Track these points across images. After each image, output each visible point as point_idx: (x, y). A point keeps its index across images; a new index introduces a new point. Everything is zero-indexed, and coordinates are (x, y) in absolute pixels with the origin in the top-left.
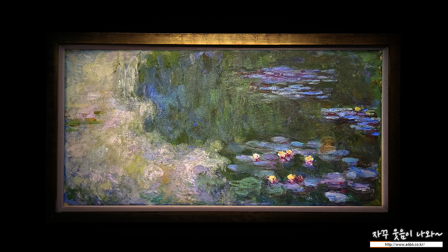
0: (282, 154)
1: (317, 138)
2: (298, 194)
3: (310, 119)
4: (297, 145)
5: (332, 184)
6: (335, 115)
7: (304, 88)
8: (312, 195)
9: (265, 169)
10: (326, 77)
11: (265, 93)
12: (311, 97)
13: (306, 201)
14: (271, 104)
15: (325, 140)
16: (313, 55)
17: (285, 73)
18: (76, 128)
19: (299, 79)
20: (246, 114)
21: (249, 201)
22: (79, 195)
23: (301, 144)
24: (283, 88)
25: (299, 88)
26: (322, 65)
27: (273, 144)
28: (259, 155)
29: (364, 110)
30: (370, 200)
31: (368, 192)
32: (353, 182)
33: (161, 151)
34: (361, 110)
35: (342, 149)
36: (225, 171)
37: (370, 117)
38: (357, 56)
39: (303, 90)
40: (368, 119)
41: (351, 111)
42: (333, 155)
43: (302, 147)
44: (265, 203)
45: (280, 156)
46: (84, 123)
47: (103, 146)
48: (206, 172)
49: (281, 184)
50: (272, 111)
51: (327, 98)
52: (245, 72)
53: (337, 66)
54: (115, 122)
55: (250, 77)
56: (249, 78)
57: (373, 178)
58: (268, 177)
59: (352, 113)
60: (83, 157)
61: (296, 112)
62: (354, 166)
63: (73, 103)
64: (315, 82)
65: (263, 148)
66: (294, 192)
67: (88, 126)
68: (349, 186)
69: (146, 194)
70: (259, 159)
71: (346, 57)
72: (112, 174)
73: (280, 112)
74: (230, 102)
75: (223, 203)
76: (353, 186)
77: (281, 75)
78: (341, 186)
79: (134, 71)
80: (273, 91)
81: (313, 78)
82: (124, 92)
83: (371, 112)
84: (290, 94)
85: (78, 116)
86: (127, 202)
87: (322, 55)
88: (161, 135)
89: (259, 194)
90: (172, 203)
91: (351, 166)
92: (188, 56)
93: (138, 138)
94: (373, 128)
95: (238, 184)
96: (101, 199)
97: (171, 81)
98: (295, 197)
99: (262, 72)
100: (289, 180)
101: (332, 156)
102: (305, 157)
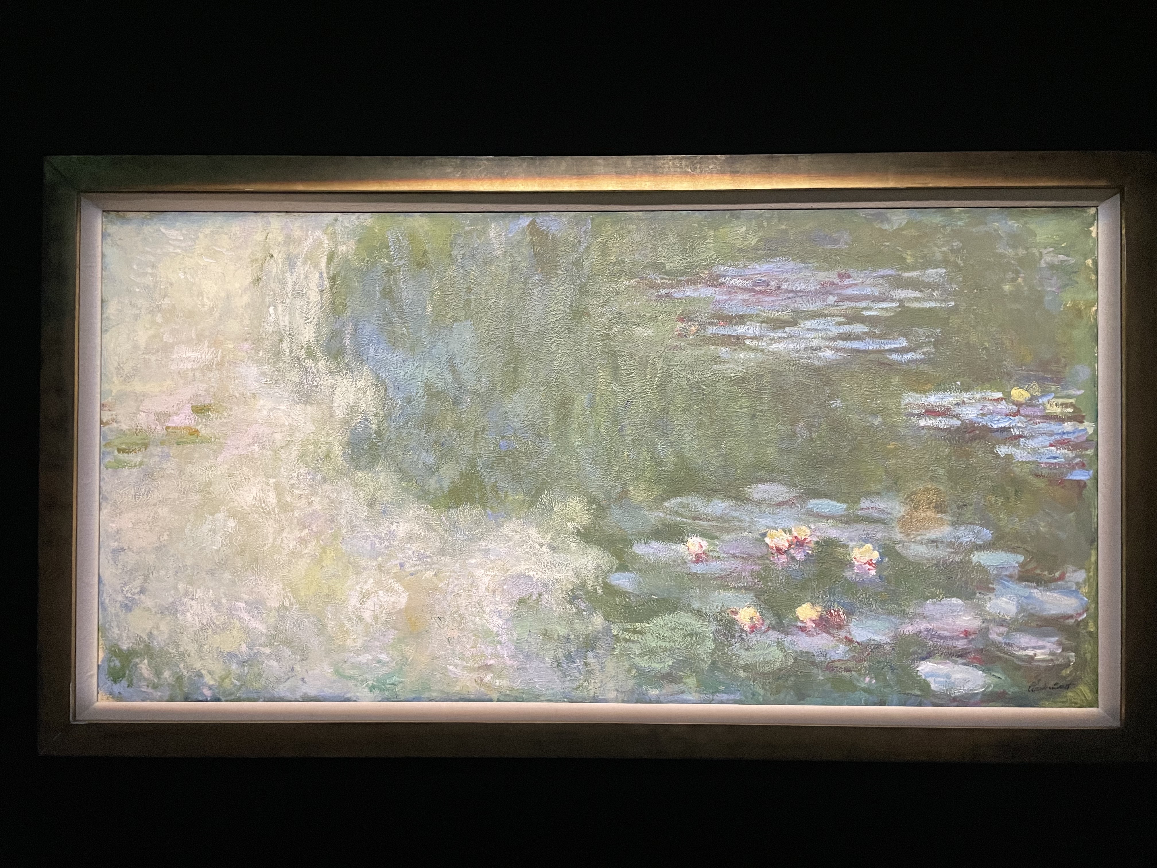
0: (781, 539)
1: (888, 489)
2: (830, 667)
3: (865, 429)
4: (826, 511)
5: (940, 637)
6: (946, 413)
7: (846, 329)
8: (876, 671)
9: (726, 588)
10: (917, 294)
11: (723, 344)
12: (871, 356)
13: (855, 688)
14: (743, 379)
15: (915, 493)
16: (877, 225)
17: (786, 280)
18: (135, 458)
19: (831, 299)
20: (665, 411)
21: (675, 688)
22: (144, 667)
23: (839, 507)
24: (780, 328)
25: (833, 329)
26: (904, 255)
27: (749, 507)
28: (704, 543)
29: (1041, 397)
30: (1060, 687)
31: (1057, 662)
32: (1006, 629)
33: (401, 528)
34: (1030, 400)
35: (971, 523)
36: (600, 591)
37: (1060, 419)
38: (1016, 225)
39: (845, 334)
40: (1054, 427)
41: (997, 400)
42: (942, 542)
43: (842, 516)
44: (725, 697)
45: (772, 544)
46: (162, 443)
47: (221, 516)
48: (540, 595)
49: (774, 635)
50: (744, 401)
51: (922, 361)
52: (662, 279)
53: (952, 259)
54: (257, 439)
55: (676, 295)
56: (672, 298)
57: (1071, 617)
58: (736, 613)
59: (1003, 406)
60: (158, 549)
61: (821, 405)
62: (1011, 577)
63: (127, 379)
64: (883, 309)
65: (717, 519)
66: (818, 659)
67: (174, 450)
68: (993, 643)
69: (355, 666)
70: (704, 553)
71: (982, 229)
72: (246, 603)
73: (772, 404)
74: (615, 372)
75: (592, 694)
76: (1005, 643)
77: (773, 288)
78: (970, 642)
79: (315, 276)
80: (748, 338)
81: (876, 297)
82: (285, 345)
83: (1062, 404)
84: (802, 347)
85: (143, 420)
86: (293, 690)
87: (904, 223)
88: (401, 480)
89: (705, 666)
90: (434, 695)
91: (999, 577)
92: (484, 231)
93: (327, 487)
94: (1071, 454)
95: (640, 633)
96: (212, 682)
97: (429, 309)
98: (821, 678)
99: (714, 280)
100: (802, 622)
101: (937, 547)
102: (852, 548)
